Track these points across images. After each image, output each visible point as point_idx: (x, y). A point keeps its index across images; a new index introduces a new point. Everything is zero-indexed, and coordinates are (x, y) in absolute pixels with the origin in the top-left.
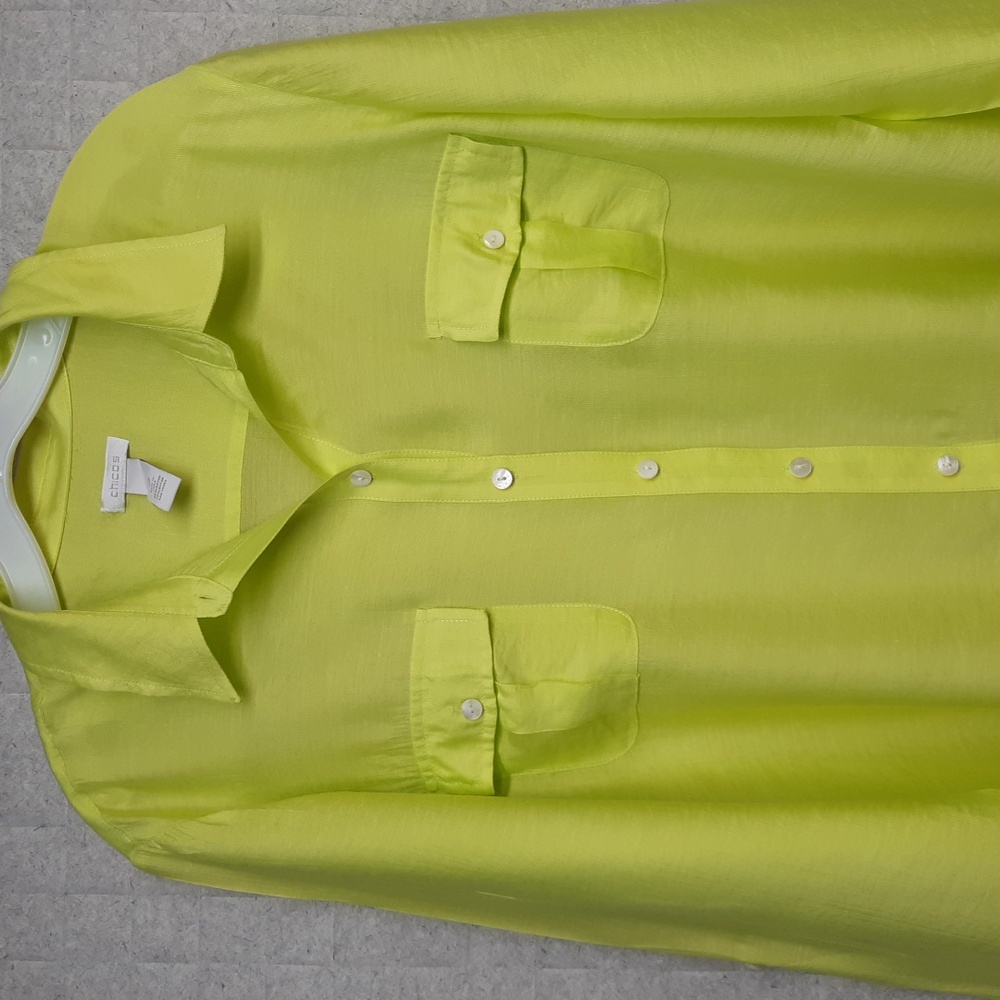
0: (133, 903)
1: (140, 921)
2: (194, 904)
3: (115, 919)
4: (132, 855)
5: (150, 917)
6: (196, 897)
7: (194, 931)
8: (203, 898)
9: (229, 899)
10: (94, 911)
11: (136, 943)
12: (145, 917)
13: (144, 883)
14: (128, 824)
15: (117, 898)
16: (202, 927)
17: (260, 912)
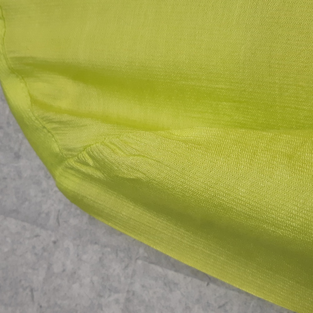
0: (55, 242)
1: (57, 269)
2: (127, 267)
3: (30, 257)
4: (59, 171)
5: (69, 266)
6: (131, 258)
7: (117, 301)
8: (140, 262)
9: (171, 274)
10: (8, 240)
11: (45, 294)
12: (64, 265)
13: (73, 221)
14: (60, 122)
15: (38, 230)
16: (128, 300)
17: (208, 305)
